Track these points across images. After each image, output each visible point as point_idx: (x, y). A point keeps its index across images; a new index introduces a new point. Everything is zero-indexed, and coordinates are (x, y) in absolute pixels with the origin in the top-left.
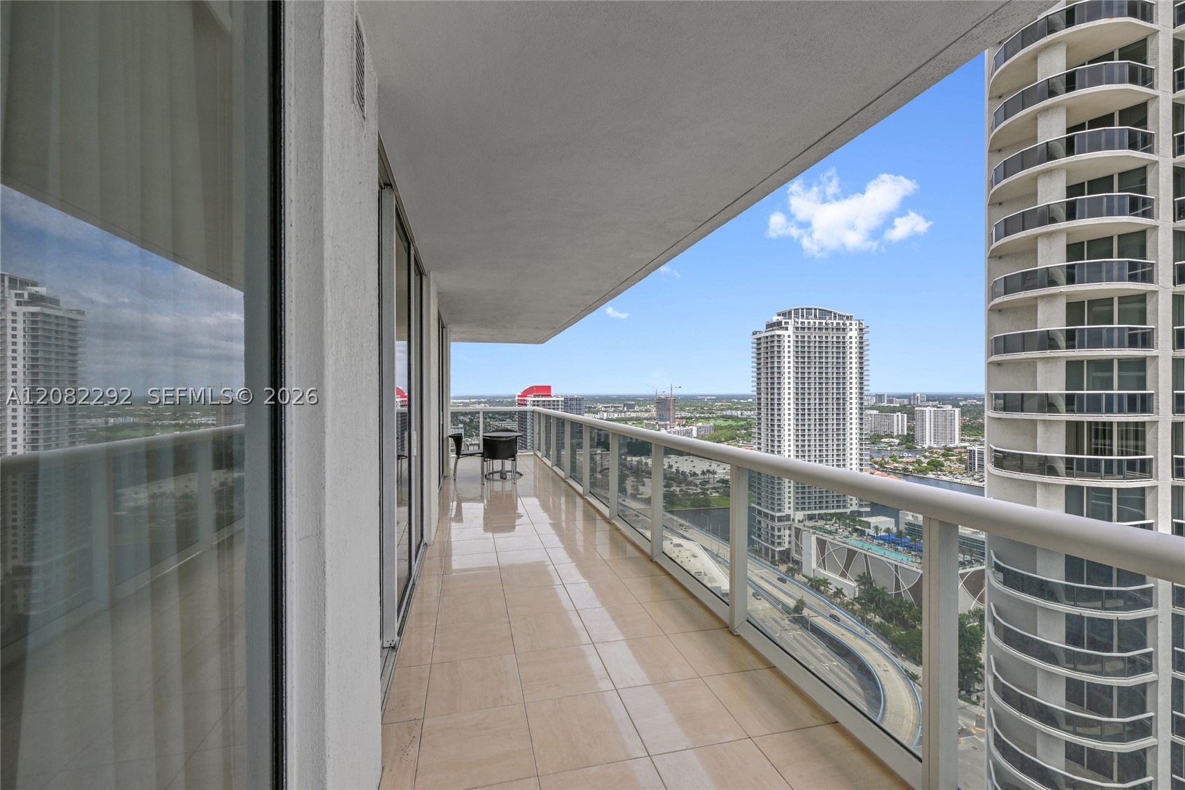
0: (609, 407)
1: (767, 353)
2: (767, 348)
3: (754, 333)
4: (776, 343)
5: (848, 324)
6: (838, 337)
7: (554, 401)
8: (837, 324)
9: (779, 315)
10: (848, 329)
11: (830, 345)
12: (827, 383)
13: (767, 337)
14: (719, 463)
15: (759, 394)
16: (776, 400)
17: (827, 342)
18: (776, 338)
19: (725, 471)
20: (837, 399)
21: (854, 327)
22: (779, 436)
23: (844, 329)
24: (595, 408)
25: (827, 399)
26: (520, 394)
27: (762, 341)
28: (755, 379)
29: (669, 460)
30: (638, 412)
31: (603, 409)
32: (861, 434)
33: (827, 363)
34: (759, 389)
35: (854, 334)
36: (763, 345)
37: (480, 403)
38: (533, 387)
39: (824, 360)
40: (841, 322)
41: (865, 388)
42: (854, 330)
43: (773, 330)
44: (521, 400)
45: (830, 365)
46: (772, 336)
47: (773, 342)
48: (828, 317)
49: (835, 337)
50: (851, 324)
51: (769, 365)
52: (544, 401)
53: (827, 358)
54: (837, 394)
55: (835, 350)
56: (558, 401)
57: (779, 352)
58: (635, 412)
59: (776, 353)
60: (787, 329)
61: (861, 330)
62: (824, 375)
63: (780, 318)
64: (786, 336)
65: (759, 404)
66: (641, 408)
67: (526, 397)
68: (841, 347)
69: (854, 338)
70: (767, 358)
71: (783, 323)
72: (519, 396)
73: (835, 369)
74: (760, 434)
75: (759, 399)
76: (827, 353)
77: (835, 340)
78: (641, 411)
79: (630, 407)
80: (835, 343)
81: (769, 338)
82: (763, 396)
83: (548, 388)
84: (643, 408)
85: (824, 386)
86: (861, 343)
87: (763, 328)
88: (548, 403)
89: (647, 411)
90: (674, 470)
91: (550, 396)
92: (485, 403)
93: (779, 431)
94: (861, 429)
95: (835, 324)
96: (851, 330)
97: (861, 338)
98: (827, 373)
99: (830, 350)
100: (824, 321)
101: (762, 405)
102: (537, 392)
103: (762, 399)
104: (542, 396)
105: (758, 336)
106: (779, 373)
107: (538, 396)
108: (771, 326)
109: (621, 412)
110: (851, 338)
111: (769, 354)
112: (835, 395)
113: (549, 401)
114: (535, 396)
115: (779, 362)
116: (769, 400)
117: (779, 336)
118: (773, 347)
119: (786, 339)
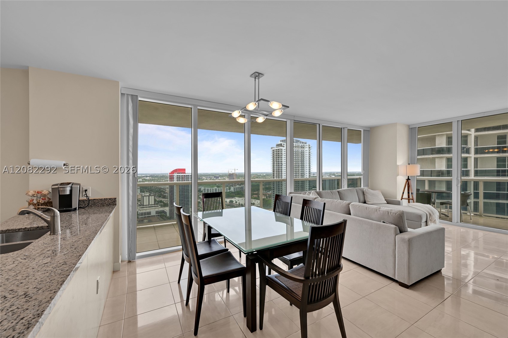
0: (208, 178)
1: (277, 156)
2: (277, 154)
3: (272, 148)
4: (280, 152)
5: (305, 146)
6: (302, 150)
7: (187, 175)
8: (302, 145)
9: (281, 141)
10: (305, 148)
11: (299, 153)
12: (298, 168)
13: (277, 150)
14: (255, 200)
15: (274, 172)
16: (280, 174)
17: (298, 152)
18: (280, 150)
19: (258, 203)
20: (302, 174)
21: (307, 147)
22: (281, 188)
23: (304, 147)
24: (202, 178)
25: (298, 174)
26: (170, 172)
27: (275, 151)
28: (272, 166)
29: (235, 199)
30: (220, 180)
31: (205, 179)
32: (310, 187)
33: (298, 160)
34: (274, 170)
35: (307, 149)
36: (275, 153)
37: (147, 177)
38: (177, 169)
39: (297, 159)
40: (303, 144)
41: (311, 170)
42: (307, 148)
43: (279, 147)
44: (171, 175)
45: (299, 161)
46: (279, 149)
47: (279, 151)
48: (298, 143)
49: (301, 150)
50: (306, 146)
51: (278, 160)
52: (182, 176)
53: (298, 158)
54: (302, 172)
55: (301, 155)
56: (189, 175)
57: (281, 155)
58: (219, 180)
59: (280, 156)
60: (284, 147)
61: (310, 148)
62: (297, 165)
63: (281, 142)
64: (284, 150)
65: (274, 176)
66: (221, 178)
67: (174, 173)
68: (303, 153)
69: (307, 151)
70: (277, 158)
71: (283, 144)
72: (170, 173)
73: (301, 162)
74: (274, 188)
75: (274, 174)
76: (298, 156)
77: (301, 151)
78: (222, 179)
79: (217, 178)
80: (301, 152)
81: (278, 150)
82: (275, 172)
83: (184, 170)
84: (223, 178)
85: (297, 168)
86: (310, 152)
87: (275, 146)
88: (184, 176)
89: (224, 179)
90: (238, 203)
91: (185, 173)
92: (149, 176)
93: (281, 186)
94: (310, 185)
95: (301, 145)
96: (306, 148)
97: (310, 151)
98: (298, 164)
99: (299, 155)
100: (297, 144)
101: (275, 176)
102: (179, 171)
103: (275, 174)
104: (181, 173)
105: (273, 149)
106: (281, 164)
107: (179, 173)
108: (278, 145)
109: (213, 180)
110: (306, 151)
111: (278, 156)
112: (301, 172)
113: (185, 175)
114: (178, 173)
115: (281, 159)
116: (278, 174)
117: (281, 149)
118: (279, 153)
119: (284, 151)
